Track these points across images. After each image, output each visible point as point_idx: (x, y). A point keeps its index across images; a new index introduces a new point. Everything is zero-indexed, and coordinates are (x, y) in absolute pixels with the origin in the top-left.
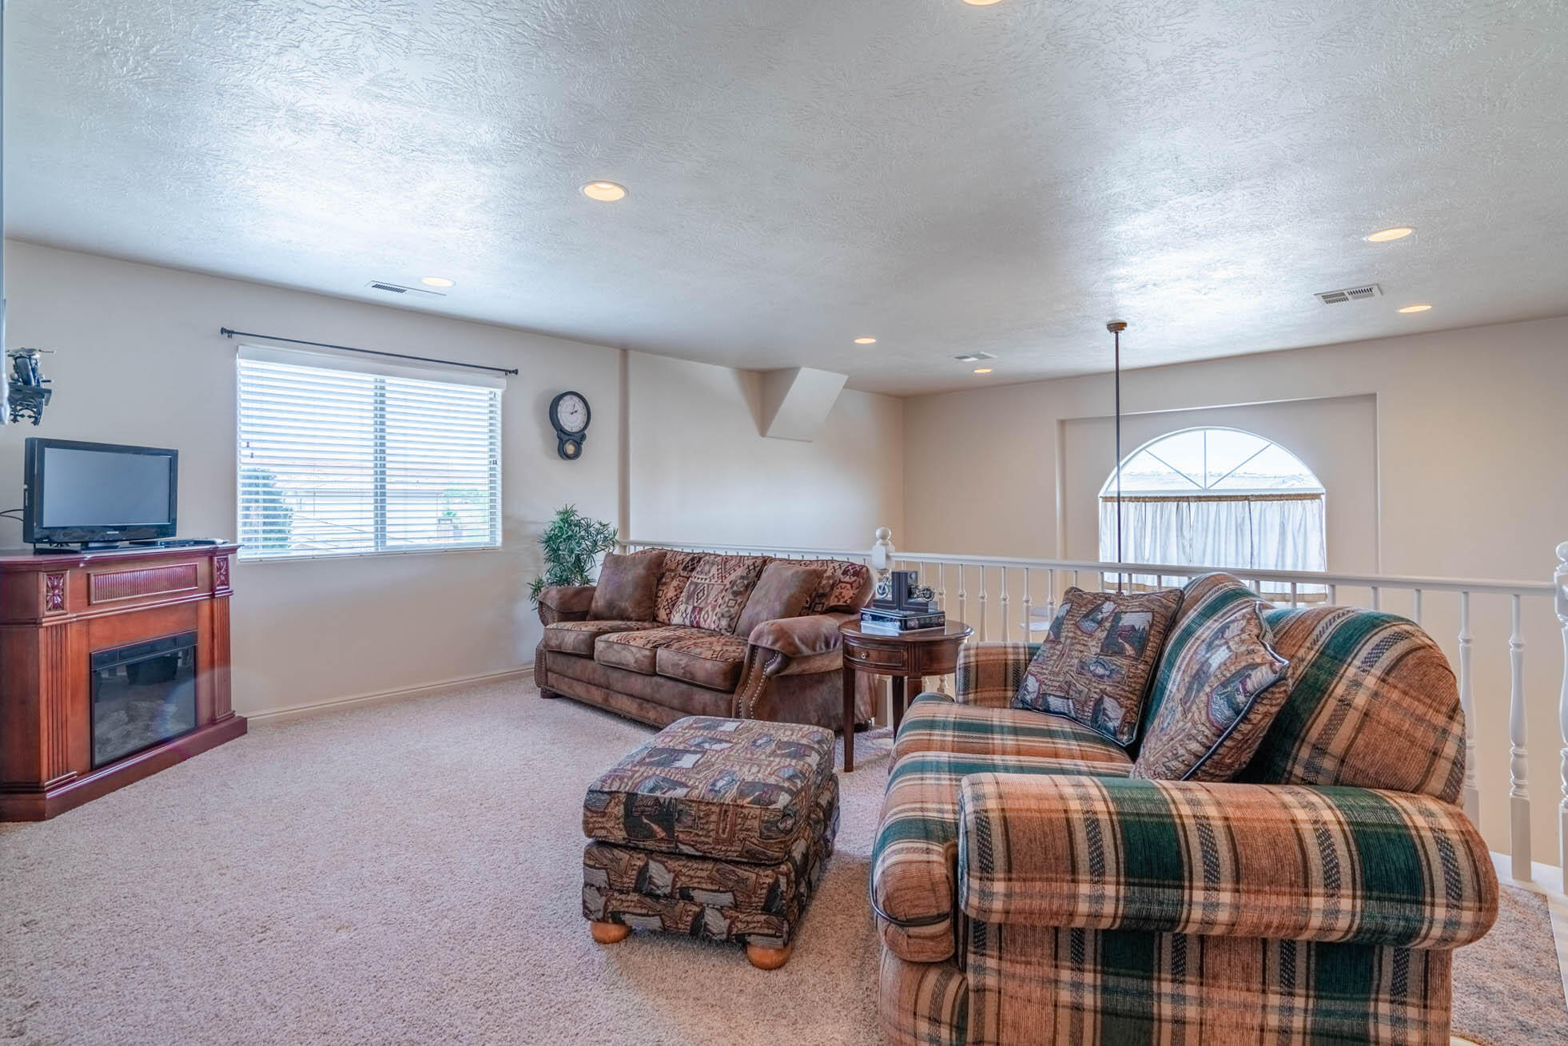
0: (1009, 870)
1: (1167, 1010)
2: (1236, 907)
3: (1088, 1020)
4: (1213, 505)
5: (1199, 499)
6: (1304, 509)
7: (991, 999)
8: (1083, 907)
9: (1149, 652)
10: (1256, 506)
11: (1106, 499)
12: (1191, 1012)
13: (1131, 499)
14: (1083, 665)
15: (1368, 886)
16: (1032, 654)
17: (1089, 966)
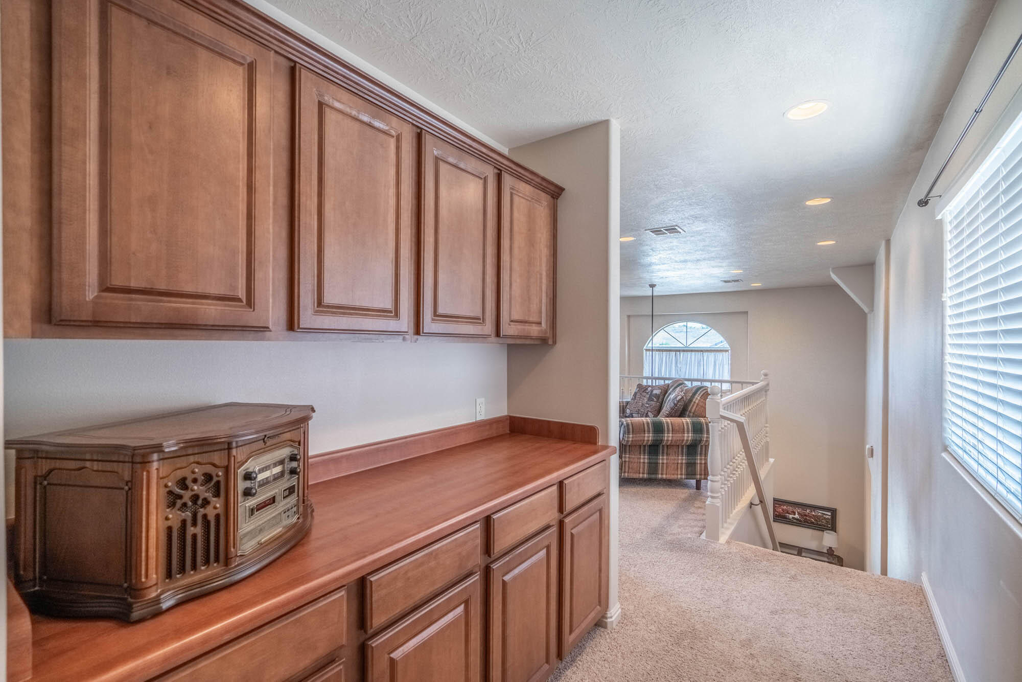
0: (633, 432)
1: (661, 461)
2: (672, 437)
3: (646, 464)
4: (689, 354)
5: (684, 351)
6: (723, 356)
7: (627, 463)
8: (646, 439)
9: (660, 400)
10: (705, 354)
11: (647, 350)
12: (665, 461)
13: (657, 350)
14: (643, 404)
15: (694, 432)
16: (627, 403)
17: (646, 454)
